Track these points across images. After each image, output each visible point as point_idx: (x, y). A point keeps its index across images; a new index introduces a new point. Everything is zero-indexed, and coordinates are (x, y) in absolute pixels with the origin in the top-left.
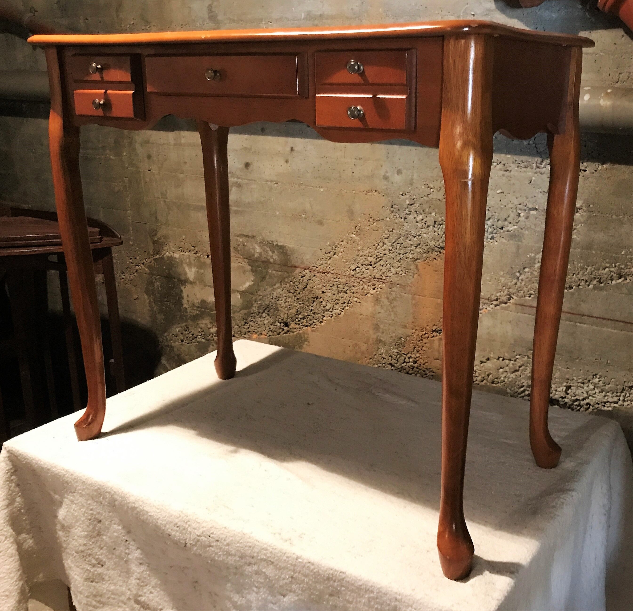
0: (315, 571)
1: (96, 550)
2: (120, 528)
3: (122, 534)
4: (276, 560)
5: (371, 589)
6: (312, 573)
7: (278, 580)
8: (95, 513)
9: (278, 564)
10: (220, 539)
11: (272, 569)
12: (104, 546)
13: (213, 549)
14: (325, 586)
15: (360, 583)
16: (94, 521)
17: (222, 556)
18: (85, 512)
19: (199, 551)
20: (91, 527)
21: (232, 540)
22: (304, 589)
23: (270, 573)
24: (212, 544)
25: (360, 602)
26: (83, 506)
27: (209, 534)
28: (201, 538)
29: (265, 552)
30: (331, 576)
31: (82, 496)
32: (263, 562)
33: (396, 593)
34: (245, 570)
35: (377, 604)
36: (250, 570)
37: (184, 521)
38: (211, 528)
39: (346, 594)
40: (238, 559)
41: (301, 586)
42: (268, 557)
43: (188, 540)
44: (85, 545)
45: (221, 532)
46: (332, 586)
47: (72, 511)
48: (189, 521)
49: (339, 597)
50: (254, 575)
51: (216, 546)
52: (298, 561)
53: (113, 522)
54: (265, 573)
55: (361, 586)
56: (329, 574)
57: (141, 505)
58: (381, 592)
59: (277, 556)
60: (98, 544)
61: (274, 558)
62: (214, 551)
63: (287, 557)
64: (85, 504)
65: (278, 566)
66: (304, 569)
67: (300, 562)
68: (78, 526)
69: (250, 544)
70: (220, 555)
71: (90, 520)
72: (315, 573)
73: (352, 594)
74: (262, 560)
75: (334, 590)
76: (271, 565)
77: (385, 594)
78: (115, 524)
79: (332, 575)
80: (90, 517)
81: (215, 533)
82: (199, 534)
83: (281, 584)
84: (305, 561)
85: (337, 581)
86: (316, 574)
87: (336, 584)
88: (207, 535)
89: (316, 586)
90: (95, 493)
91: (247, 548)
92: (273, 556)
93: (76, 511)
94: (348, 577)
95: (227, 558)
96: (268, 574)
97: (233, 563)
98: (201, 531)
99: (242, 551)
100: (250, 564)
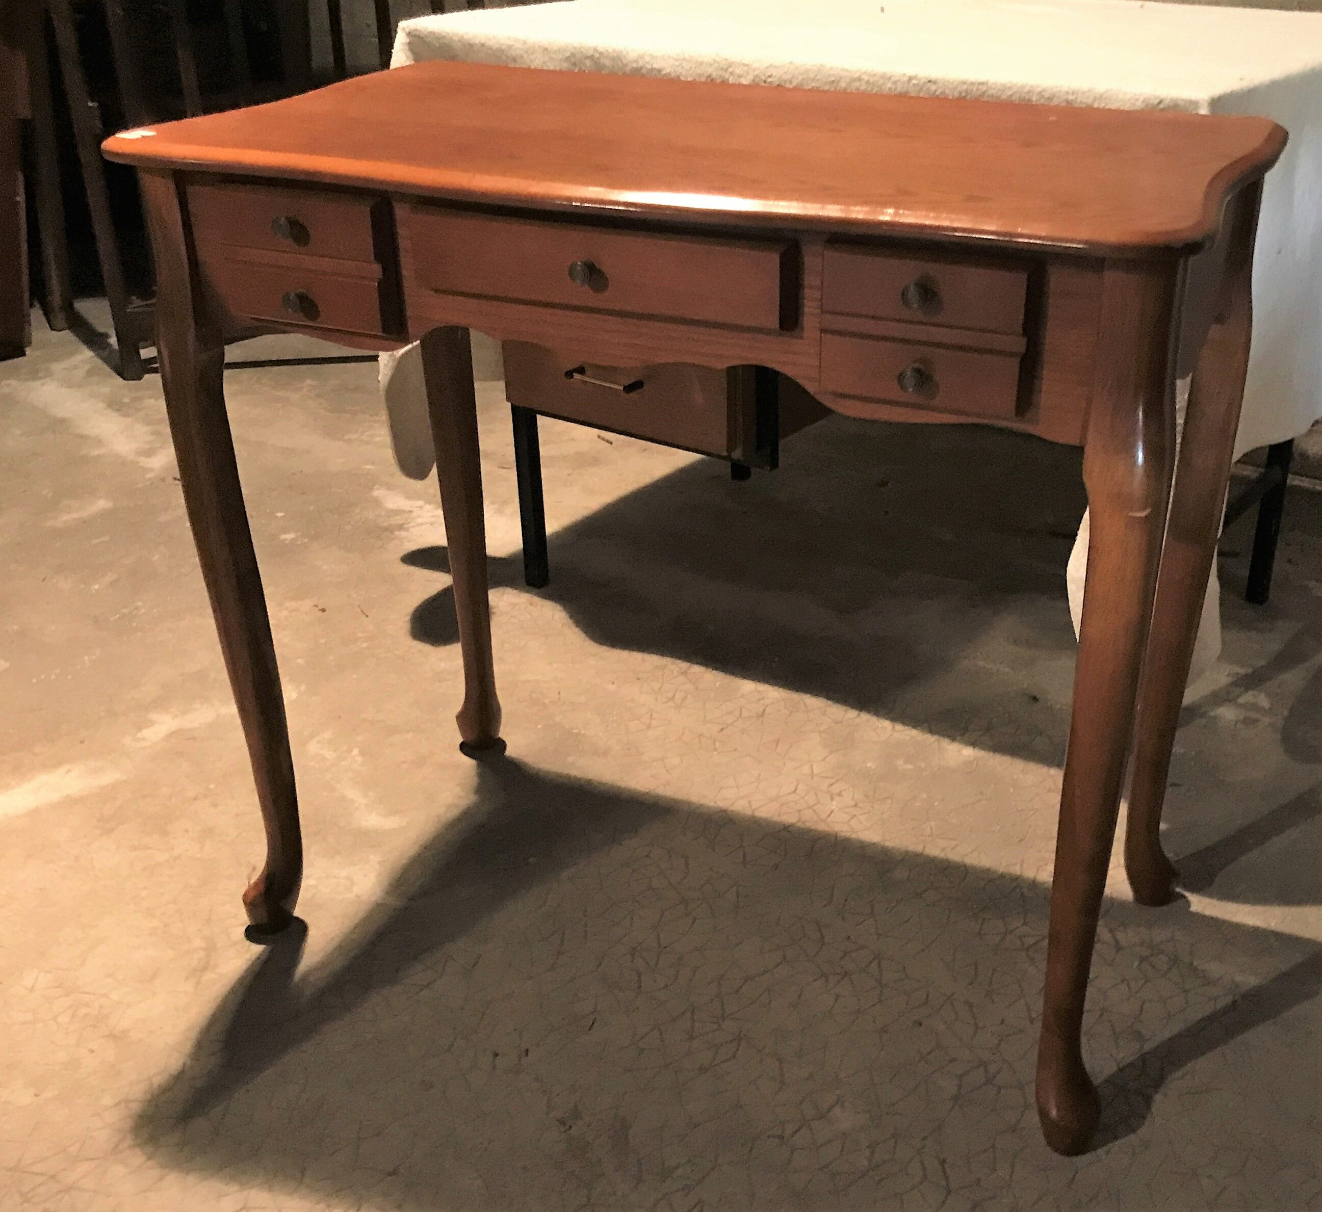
15: (1010, 93)
27: (764, 78)
30: (964, 94)
33: (1067, 93)
37: (722, 69)
38: (767, 68)
45: (785, 70)
48: (730, 67)
52: (911, 84)
56: (960, 93)
57: (648, 63)
63: (895, 83)
67: (914, 85)
79: (966, 91)
81: (774, 74)
84: (923, 81)
94: (991, 88)
98: (751, 77)
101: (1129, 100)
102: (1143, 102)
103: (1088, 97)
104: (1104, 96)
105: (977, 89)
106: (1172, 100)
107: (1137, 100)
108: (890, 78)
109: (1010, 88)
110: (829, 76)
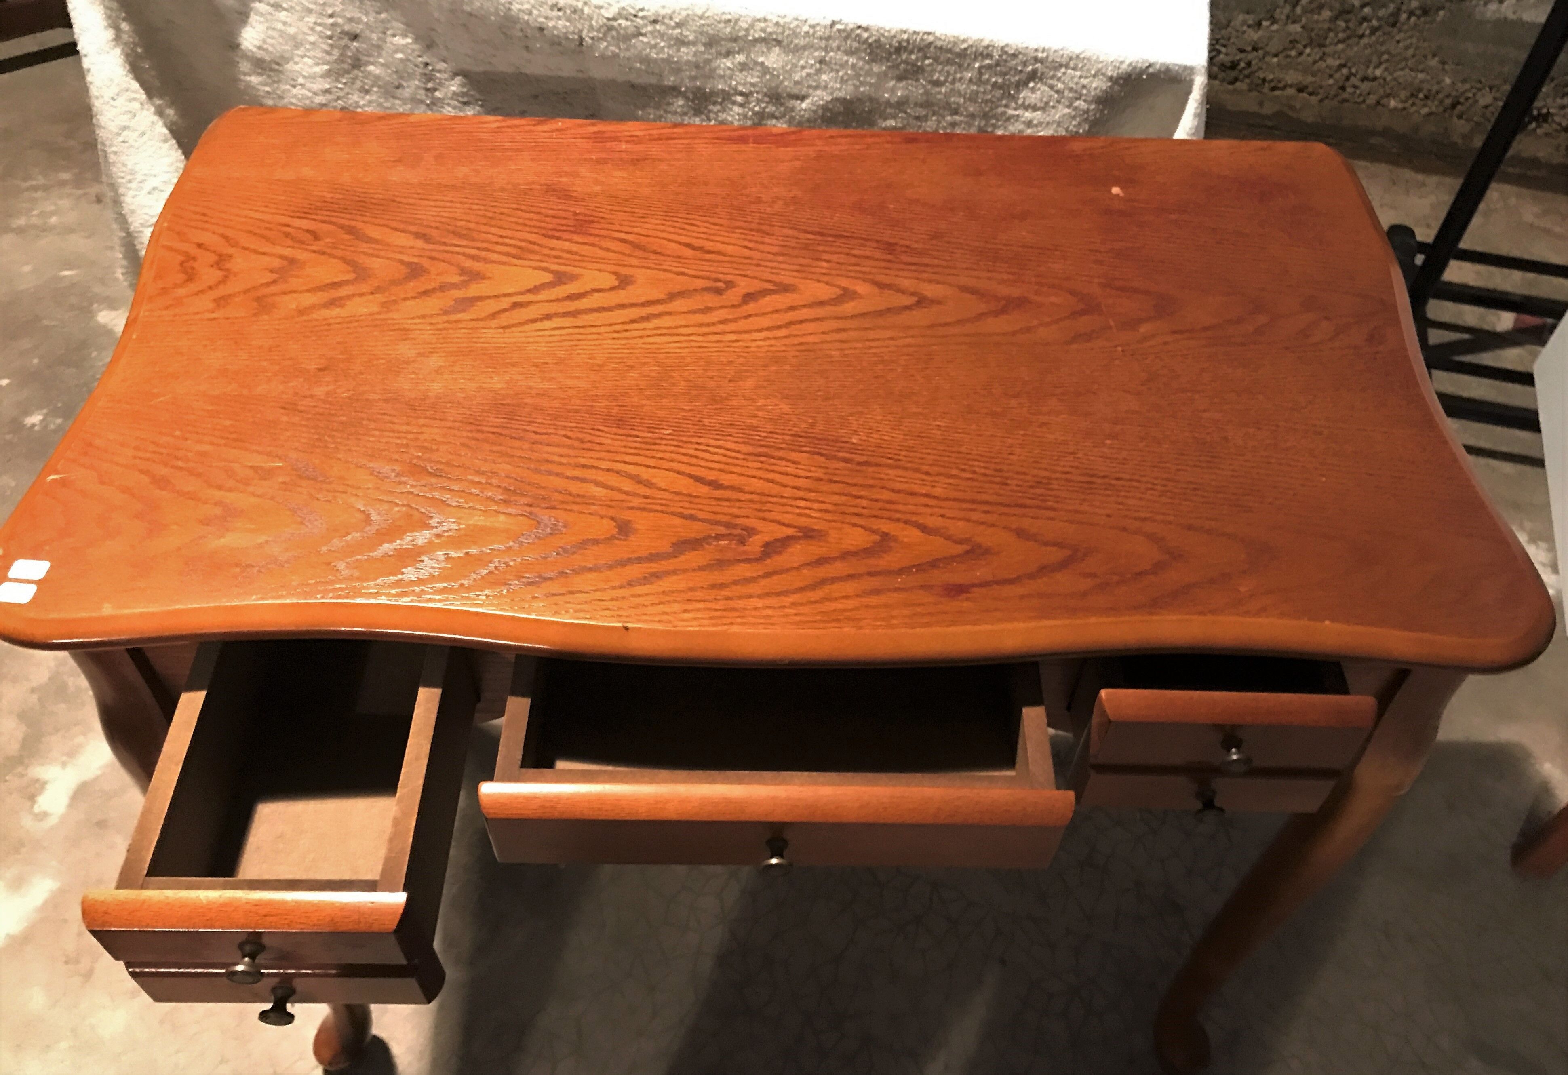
0: (870, 41)
1: (355, 97)
2: (409, 40)
3: (417, 53)
4: (788, 36)
5: (985, 52)
6: (865, 46)
7: (790, 72)
8: (340, 21)
9: (792, 42)
10: (660, 18)
11: (778, 55)
12: (373, 86)
13: (645, 40)
15: (964, 45)
16: (341, 38)
17: (666, 50)
18: (316, 23)
19: (613, 48)
20: (336, 53)
21: (688, 15)
22: (845, 78)
23: (774, 63)
24: (644, 31)
25: (961, 79)
26: (310, 11)
27: (633, 12)
28: (615, 24)
29: (763, 25)
30: (905, 44)
32: (758, 45)
33: (1036, 50)
34: (718, 67)
35: (996, 75)
36: (729, 64)
39: (934, 70)
40: (702, 49)
41: (841, 74)
42: (771, 33)
43: (586, 32)
44: (327, 91)
46: (906, 62)
47: (280, 26)
49: (917, 80)
50: (737, 73)
51: (652, 32)
52: (835, 29)
53: (391, 32)
54: (762, 63)
55: (966, 49)
56: (900, 43)
58: (1006, 53)
59: (790, 29)
60: (358, 84)
61: (784, 32)
62: (648, 43)
63: (812, 27)
64: (314, 7)
65: (792, 46)
66: (849, 42)
67: (839, 31)
68: (302, 57)
69: (728, 17)
70: (663, 48)
71: (330, 38)
72: (870, 45)
73: (946, 69)
74: (756, 41)
75: (909, 67)
76: (775, 46)
77: (1014, 56)
78: (394, 35)
79: (908, 41)
80: (329, 33)
81: (647, 7)
82: (611, 16)
83: (797, 78)
84: (851, 26)
85: (916, 51)
86: (874, 45)
87: (913, 57)
88: (631, 14)
89: (870, 69)
91: (722, 25)
92: (780, 30)
93: (290, 25)
94: (940, 39)
95: (678, 50)
96: (770, 66)
97: (690, 58)
98: (614, 9)
99: (711, 32)
100: (728, 54)
101: (1112, 62)
102: (1130, 64)
103: (1062, 56)
104: (1082, 56)
105: (922, 40)
106: (1162, 65)
107: (1122, 62)
108: (806, 21)
109: (964, 41)
110: (724, 13)
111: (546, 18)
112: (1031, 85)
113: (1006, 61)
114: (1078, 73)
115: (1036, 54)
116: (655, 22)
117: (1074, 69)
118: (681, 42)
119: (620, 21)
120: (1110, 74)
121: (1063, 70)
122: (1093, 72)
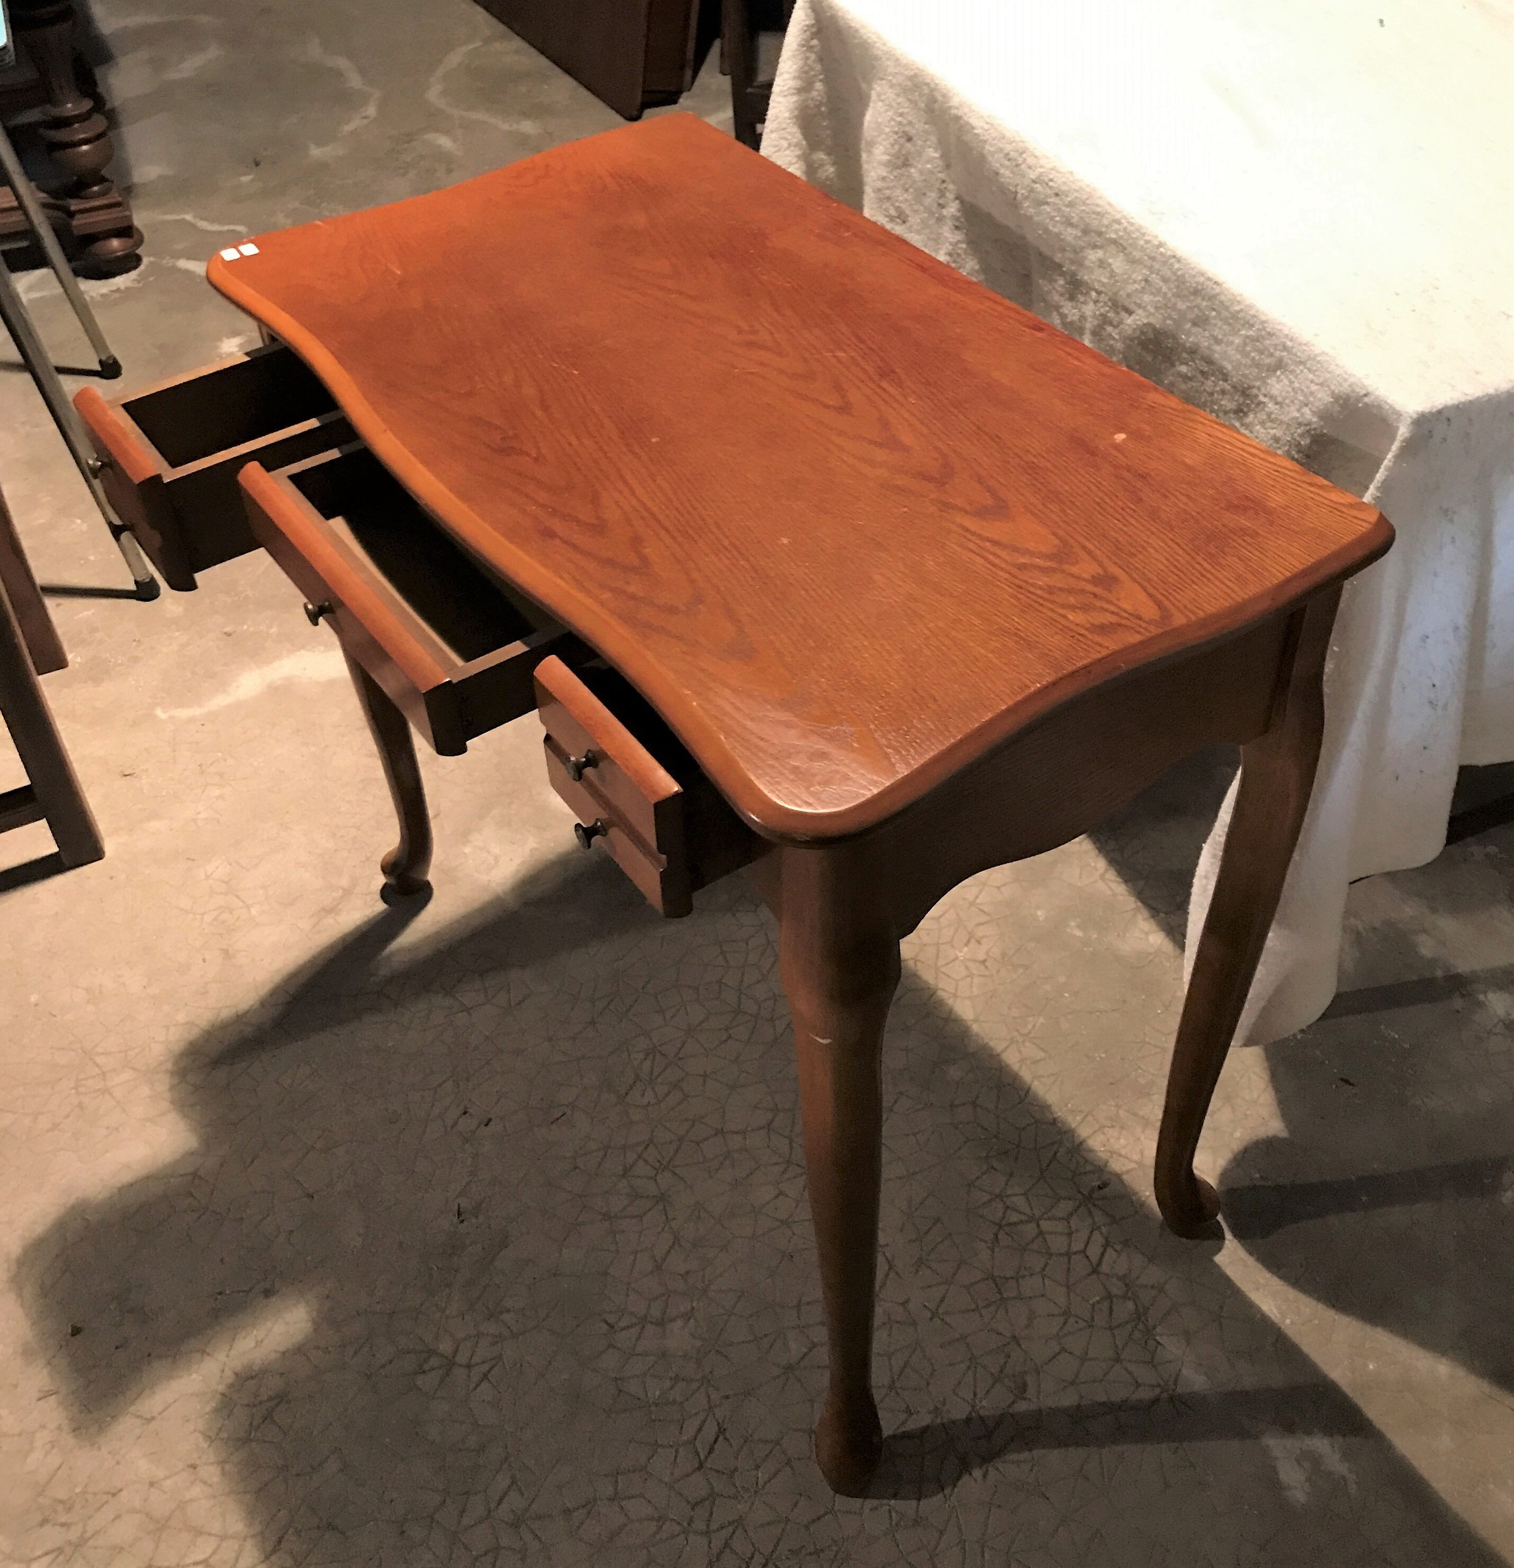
0: (1179, 273)
1: (898, 192)
2: (937, 155)
3: (939, 169)
4: (1130, 244)
5: (1251, 320)
6: (1174, 278)
7: (1125, 283)
8: (904, 121)
9: (1131, 252)
10: (1060, 192)
11: (1122, 261)
12: (910, 187)
13: (1048, 209)
14: (1189, 304)
15: (1237, 308)
16: (902, 137)
17: (1058, 225)
18: (892, 119)
19: (1030, 210)
20: (897, 147)
21: (1077, 197)
22: (1158, 304)
23: (1117, 268)
24: (1049, 200)
25: (1232, 342)
26: (891, 106)
27: (1047, 180)
29: (1116, 226)
30: (1200, 287)
31: (892, 86)
32: (1111, 246)
33: (1286, 336)
34: (1085, 258)
35: (1255, 350)
36: (1093, 257)
37: (1018, 151)
38: (1052, 169)
39: (1215, 324)
40: (1079, 234)
41: (1156, 298)
42: (1121, 237)
43: (1019, 187)
44: (884, 179)
45: (1066, 179)
46: (1198, 306)
47: (877, 115)
48: (1024, 151)
49: (1204, 329)
50: (1096, 268)
51: (1053, 204)
52: (1158, 251)
53: (928, 143)
54: (1111, 266)
55: (1239, 312)
56: (1197, 283)
57: (965, 113)
58: (1264, 329)
59: (1132, 237)
60: (902, 182)
61: (1128, 240)
62: (1049, 213)
63: (1147, 242)
64: (894, 104)
65: (1130, 256)
66: (1165, 269)
67: (1161, 254)
68: (881, 143)
69: (1099, 209)
70: (1057, 222)
71: (896, 133)
72: (1178, 276)
73: (1223, 326)
74: (1110, 240)
75: (1200, 313)
76: (1121, 251)
77: (1271, 335)
78: (930, 147)
79: (1202, 284)
80: (896, 129)
81: (1055, 178)
82: (1034, 178)
83: (1129, 291)
84: (1169, 253)
85: (1206, 298)
86: (1180, 278)
87: (1204, 304)
88: (1044, 181)
89: (1175, 304)
90: (909, 83)
91: (1094, 215)
92: (1126, 236)
93: (881, 114)
94: (1223, 292)
95: (1065, 229)
96: (1114, 269)
97: (1071, 240)
98: (1037, 172)
99: (1087, 220)
100: (1095, 247)
101: (1338, 376)
102: (1352, 385)
103: (1303, 352)
104: (1318, 359)
105: (1212, 288)
106: (1377, 397)
108: (1144, 234)
109: (1239, 302)
110: (1098, 204)
111: (1001, 165)
112: (1278, 373)
113: (1263, 338)
114: (1311, 376)
115: (1284, 340)
116: (1057, 195)
117: (1309, 370)
118: (1069, 223)
119: (1037, 186)
120: (1333, 387)
121: (1301, 367)
122: (1321, 380)
